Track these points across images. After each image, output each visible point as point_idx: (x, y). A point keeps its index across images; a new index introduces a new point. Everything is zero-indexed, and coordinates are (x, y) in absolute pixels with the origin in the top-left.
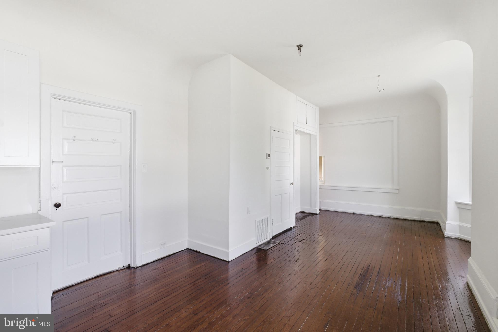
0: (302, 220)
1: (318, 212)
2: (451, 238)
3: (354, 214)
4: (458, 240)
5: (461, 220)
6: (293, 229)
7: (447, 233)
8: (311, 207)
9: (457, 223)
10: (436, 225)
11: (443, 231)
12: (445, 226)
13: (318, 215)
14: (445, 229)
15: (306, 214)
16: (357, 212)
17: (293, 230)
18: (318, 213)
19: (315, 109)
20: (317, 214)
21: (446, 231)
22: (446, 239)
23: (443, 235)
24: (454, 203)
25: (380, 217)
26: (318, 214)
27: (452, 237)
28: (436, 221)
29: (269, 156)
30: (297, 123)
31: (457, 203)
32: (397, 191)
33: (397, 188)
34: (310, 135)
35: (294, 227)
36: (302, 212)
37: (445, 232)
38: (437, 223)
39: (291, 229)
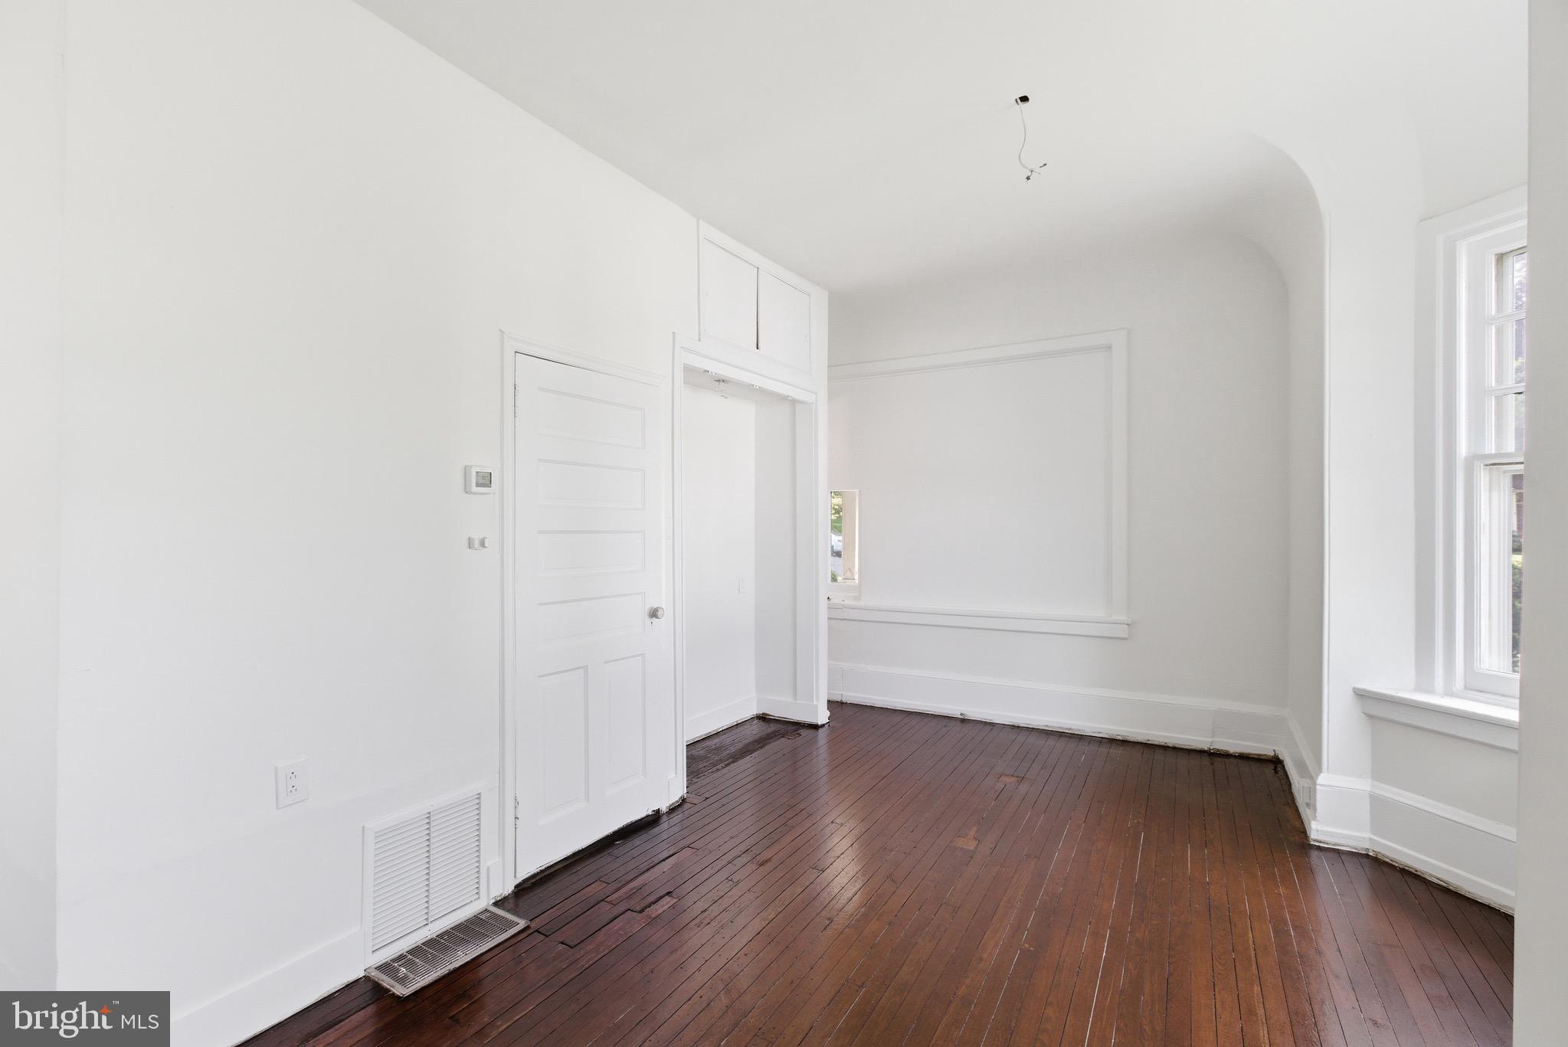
0: (741, 762)
1: (822, 716)
2: (1338, 851)
3: (964, 721)
4: (1365, 861)
5: (1379, 772)
6: (665, 818)
7: (1319, 828)
8: (795, 695)
9: (1364, 785)
10: (1269, 770)
11: (1304, 816)
12: (1312, 791)
13: (821, 730)
14: (1311, 805)
15: (772, 728)
16: (975, 712)
17: (664, 825)
18: (820, 724)
19: (809, 295)
20: (815, 727)
21: (1315, 818)
22: (1314, 854)
23: (1303, 832)
24: (1352, 693)
25: (1060, 735)
26: (823, 726)
27: (1340, 848)
28: (1272, 754)
29: (485, 480)
30: (700, 341)
31: (1361, 695)
32: (1123, 632)
33: (1123, 618)
34: (794, 402)
35: (673, 810)
36: (763, 718)
37: (1310, 824)
38: (1276, 763)
39: (652, 821)
